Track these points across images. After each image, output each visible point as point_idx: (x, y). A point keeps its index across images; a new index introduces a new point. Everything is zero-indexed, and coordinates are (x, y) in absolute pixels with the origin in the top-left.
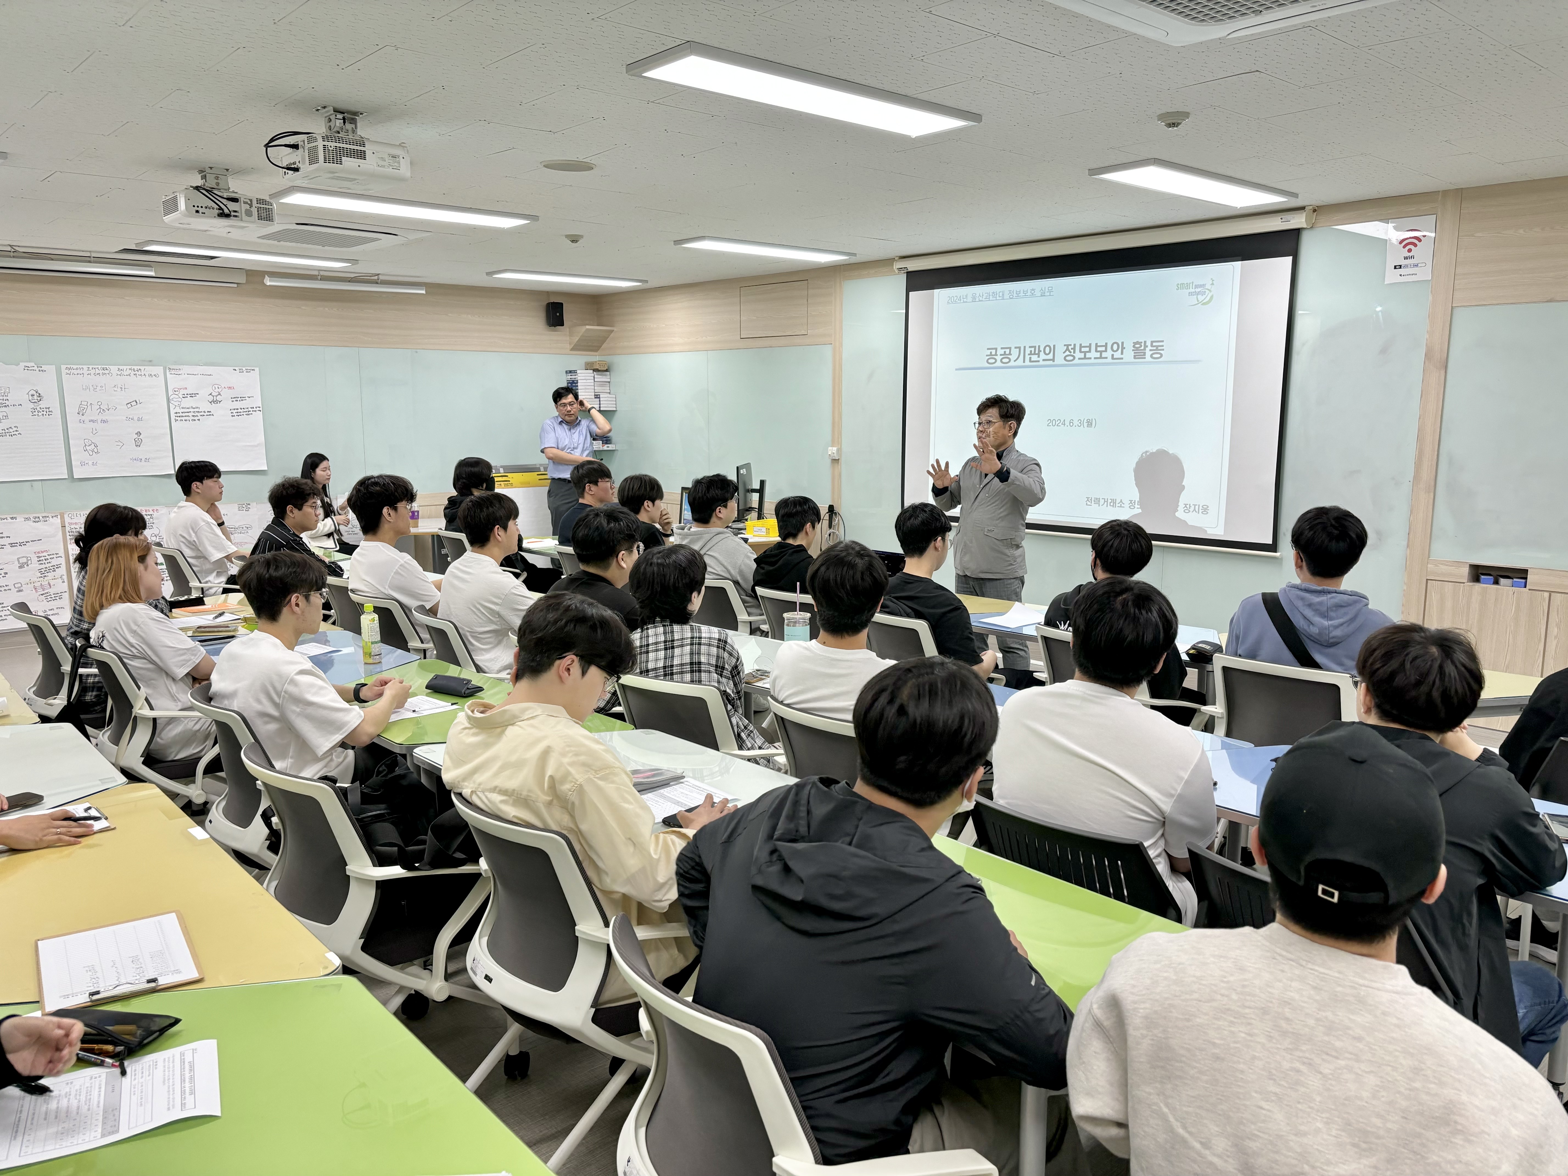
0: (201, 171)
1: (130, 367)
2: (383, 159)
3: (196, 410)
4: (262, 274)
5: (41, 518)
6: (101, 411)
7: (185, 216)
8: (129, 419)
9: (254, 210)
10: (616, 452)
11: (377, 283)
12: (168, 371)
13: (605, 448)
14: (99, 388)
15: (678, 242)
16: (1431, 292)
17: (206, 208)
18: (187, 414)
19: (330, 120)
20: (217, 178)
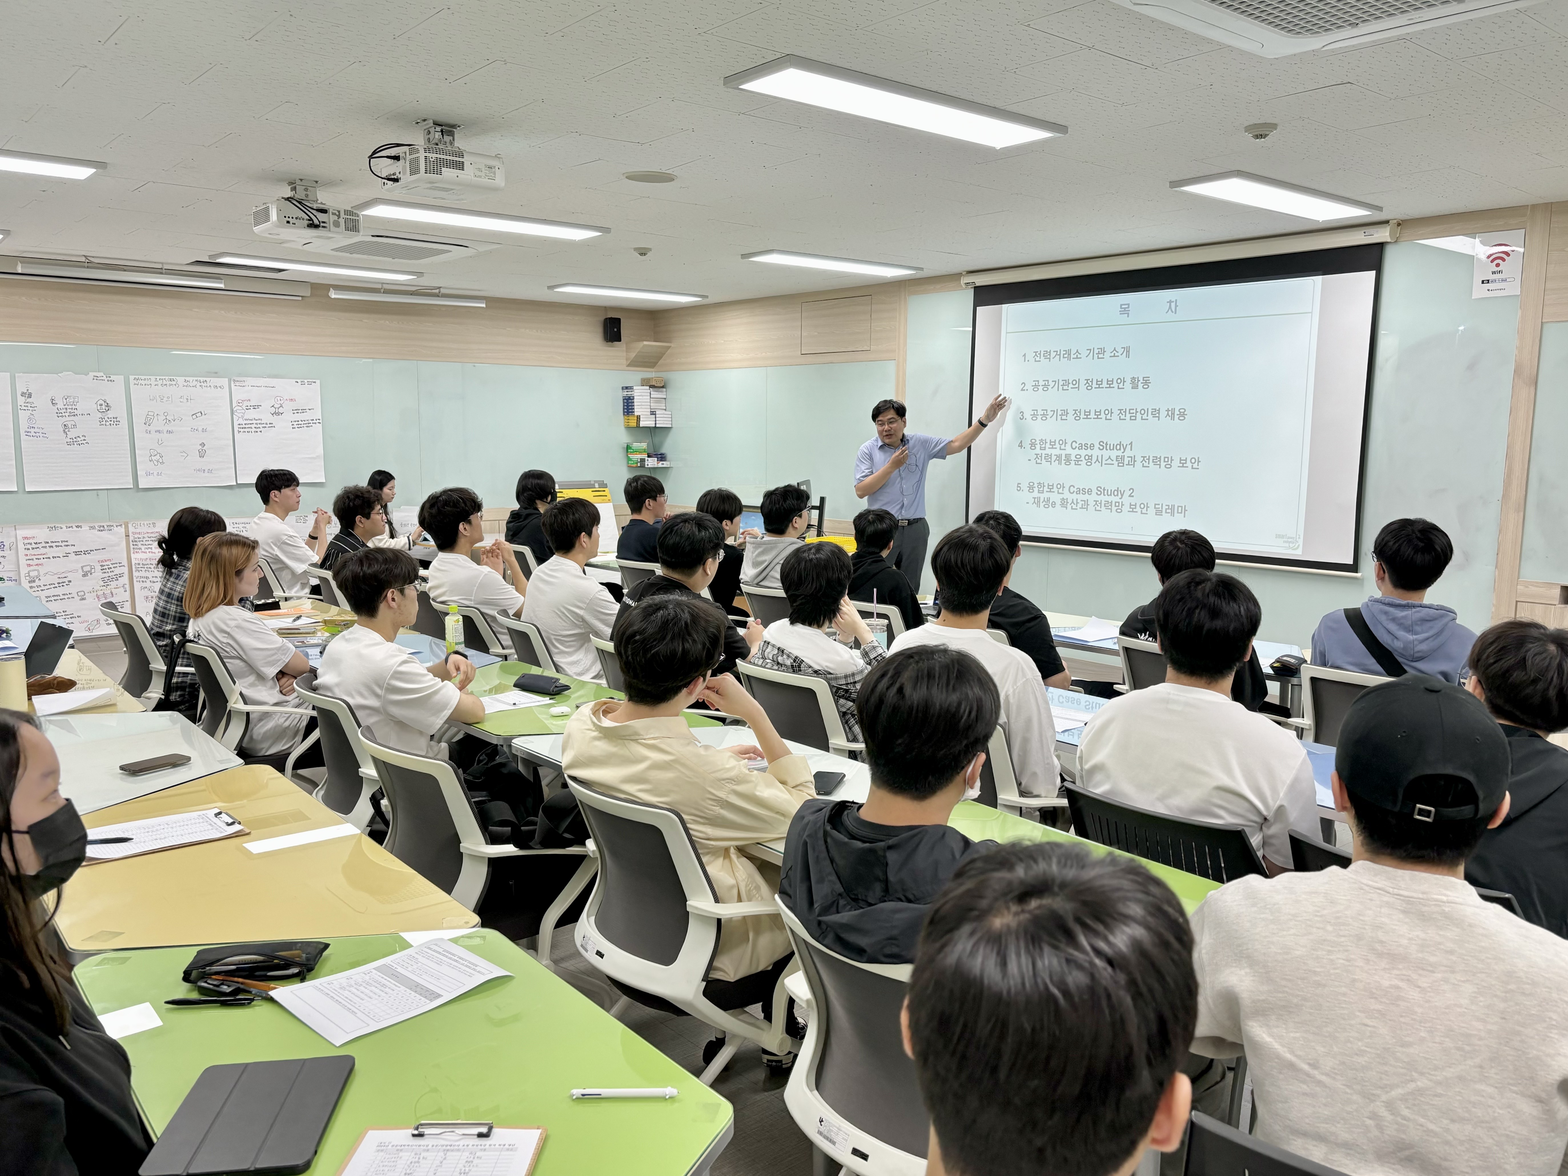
0: (290, 183)
1: (196, 378)
2: (480, 170)
3: (258, 422)
4: (327, 287)
5: (105, 527)
6: (167, 421)
7: (278, 226)
8: (193, 430)
9: (342, 221)
10: (670, 470)
11: (438, 296)
12: (232, 382)
13: (660, 465)
14: (165, 399)
15: (745, 256)
16: (1521, 307)
17: (297, 218)
18: (250, 426)
19: (429, 133)
20: (306, 190)
